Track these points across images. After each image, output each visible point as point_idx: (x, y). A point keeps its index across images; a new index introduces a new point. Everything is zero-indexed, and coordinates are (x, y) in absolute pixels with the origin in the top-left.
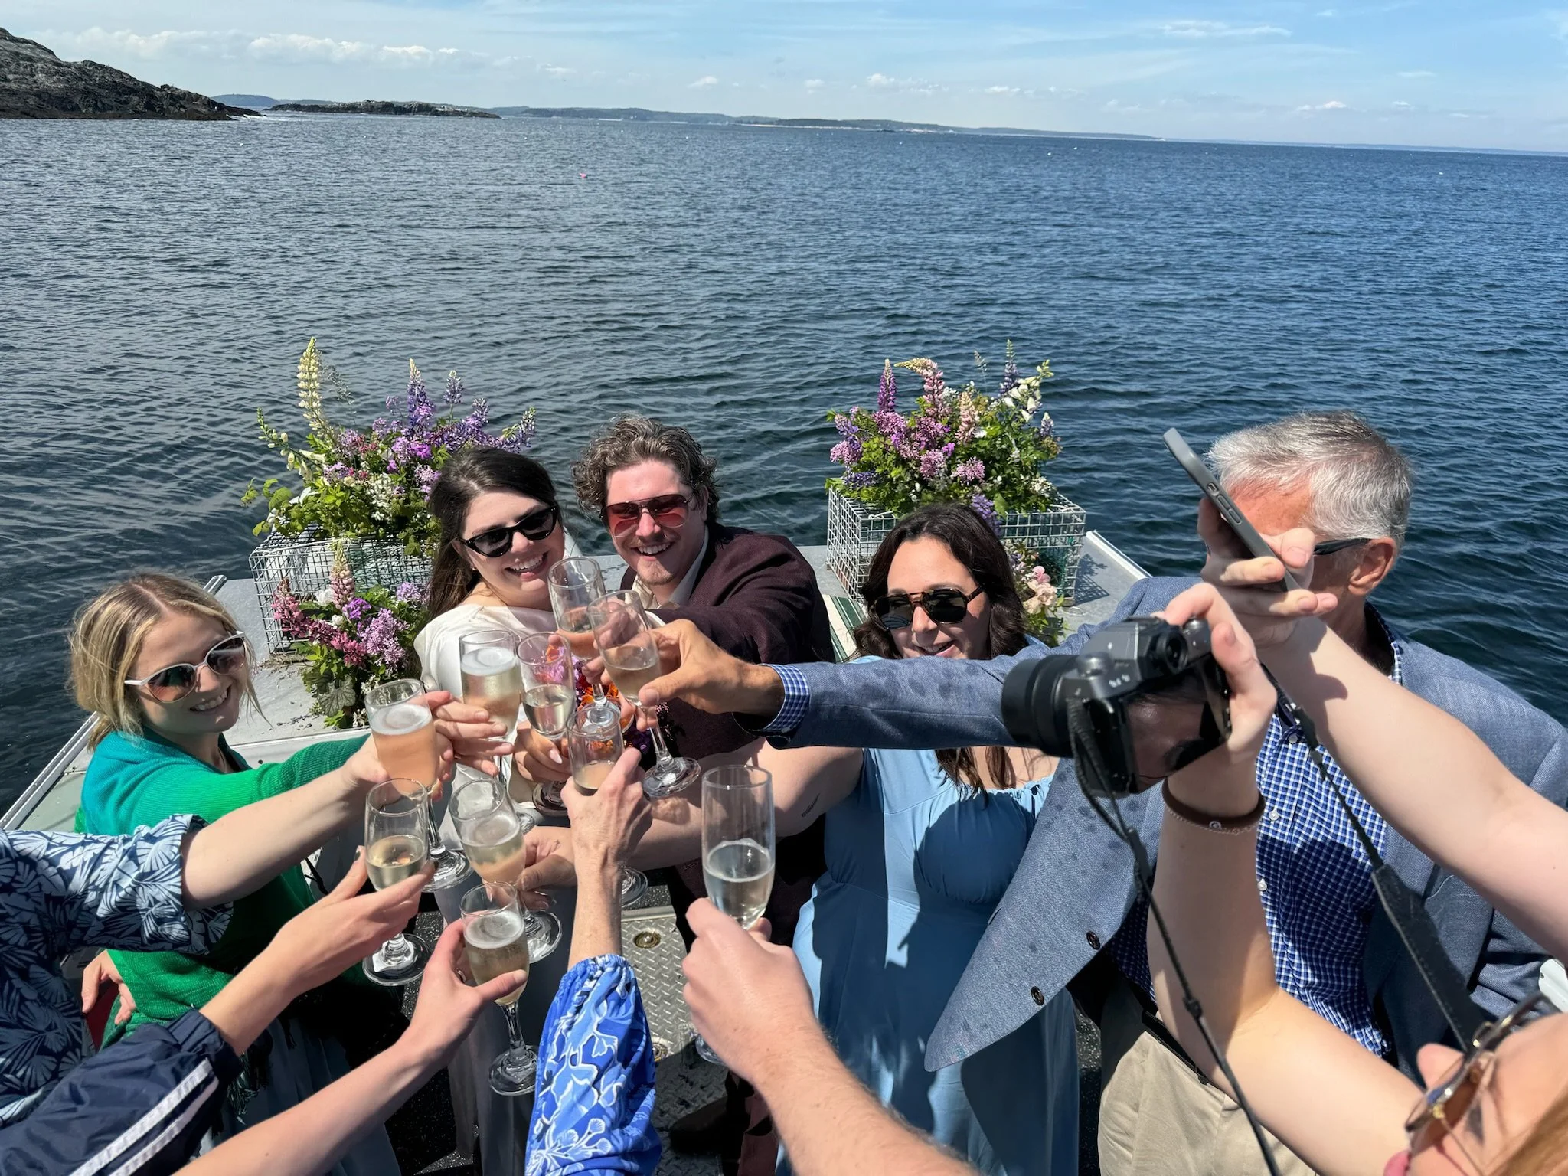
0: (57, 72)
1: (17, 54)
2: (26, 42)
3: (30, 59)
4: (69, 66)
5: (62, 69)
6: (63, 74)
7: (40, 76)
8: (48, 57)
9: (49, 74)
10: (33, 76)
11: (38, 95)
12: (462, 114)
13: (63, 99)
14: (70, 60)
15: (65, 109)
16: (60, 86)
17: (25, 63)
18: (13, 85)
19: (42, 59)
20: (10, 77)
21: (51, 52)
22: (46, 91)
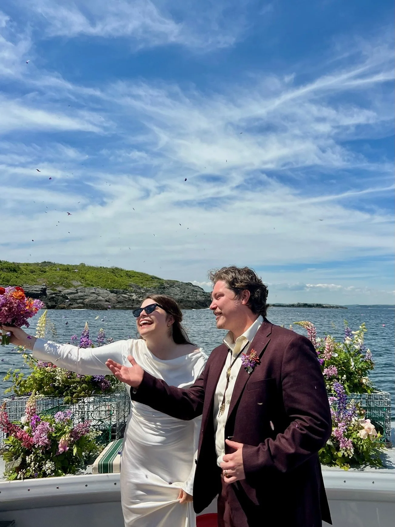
0: (203, 295)
1: (193, 290)
2: (196, 286)
3: (197, 291)
4: (207, 293)
5: (205, 294)
6: (205, 296)
7: (198, 296)
8: (202, 290)
9: (201, 296)
10: (196, 296)
11: (197, 302)
12: (333, 307)
13: (203, 303)
14: (207, 292)
15: (203, 306)
16: (203, 299)
17: (195, 293)
18: (190, 299)
19: (200, 291)
20: (190, 297)
21: (202, 289)
22: (199, 301)
